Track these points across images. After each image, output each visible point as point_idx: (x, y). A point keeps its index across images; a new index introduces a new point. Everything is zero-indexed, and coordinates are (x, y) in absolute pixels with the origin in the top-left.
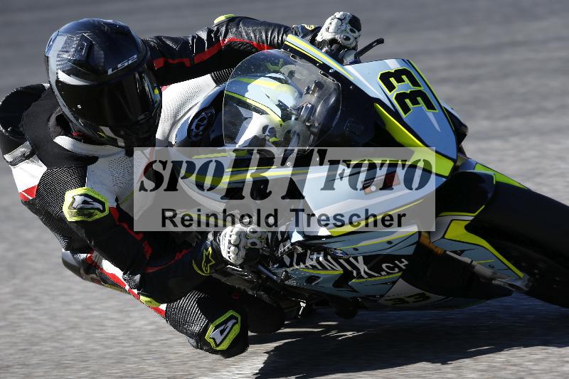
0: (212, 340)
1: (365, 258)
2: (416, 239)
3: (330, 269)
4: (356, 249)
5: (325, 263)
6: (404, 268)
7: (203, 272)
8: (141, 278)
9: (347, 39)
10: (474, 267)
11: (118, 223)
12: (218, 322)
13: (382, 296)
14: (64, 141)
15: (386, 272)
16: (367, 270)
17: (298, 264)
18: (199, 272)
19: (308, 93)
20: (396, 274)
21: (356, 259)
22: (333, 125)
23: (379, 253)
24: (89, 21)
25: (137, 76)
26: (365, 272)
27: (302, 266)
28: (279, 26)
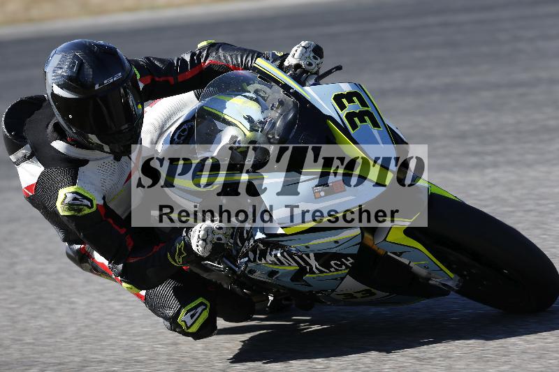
0: (183, 323)
1: (316, 255)
2: (359, 240)
3: (287, 264)
4: (307, 247)
5: (282, 259)
6: (350, 266)
7: (176, 262)
8: (123, 267)
9: (310, 64)
10: (411, 268)
11: (104, 219)
12: (189, 307)
13: (333, 290)
14: (59, 145)
15: (335, 268)
16: (318, 266)
17: (260, 260)
18: (173, 263)
19: (272, 109)
20: (344, 271)
21: (308, 255)
22: (290, 137)
23: (328, 251)
24: (81, 42)
25: (122, 91)
26: (316, 268)
27: (263, 261)
28: (253, 52)
